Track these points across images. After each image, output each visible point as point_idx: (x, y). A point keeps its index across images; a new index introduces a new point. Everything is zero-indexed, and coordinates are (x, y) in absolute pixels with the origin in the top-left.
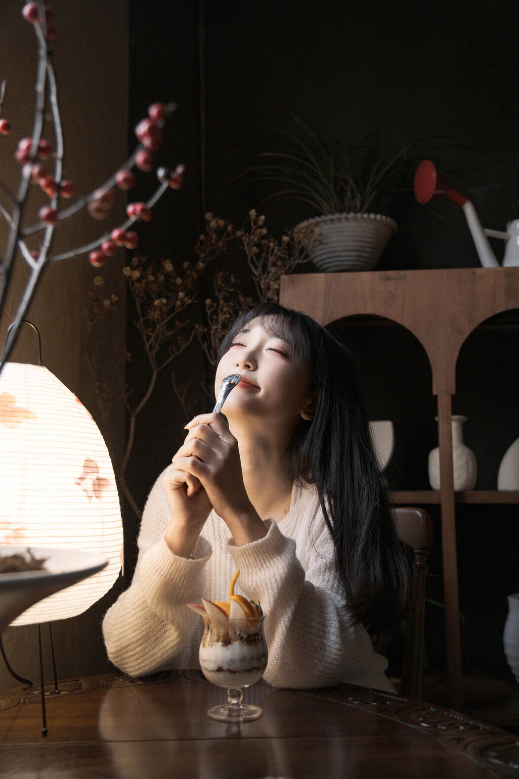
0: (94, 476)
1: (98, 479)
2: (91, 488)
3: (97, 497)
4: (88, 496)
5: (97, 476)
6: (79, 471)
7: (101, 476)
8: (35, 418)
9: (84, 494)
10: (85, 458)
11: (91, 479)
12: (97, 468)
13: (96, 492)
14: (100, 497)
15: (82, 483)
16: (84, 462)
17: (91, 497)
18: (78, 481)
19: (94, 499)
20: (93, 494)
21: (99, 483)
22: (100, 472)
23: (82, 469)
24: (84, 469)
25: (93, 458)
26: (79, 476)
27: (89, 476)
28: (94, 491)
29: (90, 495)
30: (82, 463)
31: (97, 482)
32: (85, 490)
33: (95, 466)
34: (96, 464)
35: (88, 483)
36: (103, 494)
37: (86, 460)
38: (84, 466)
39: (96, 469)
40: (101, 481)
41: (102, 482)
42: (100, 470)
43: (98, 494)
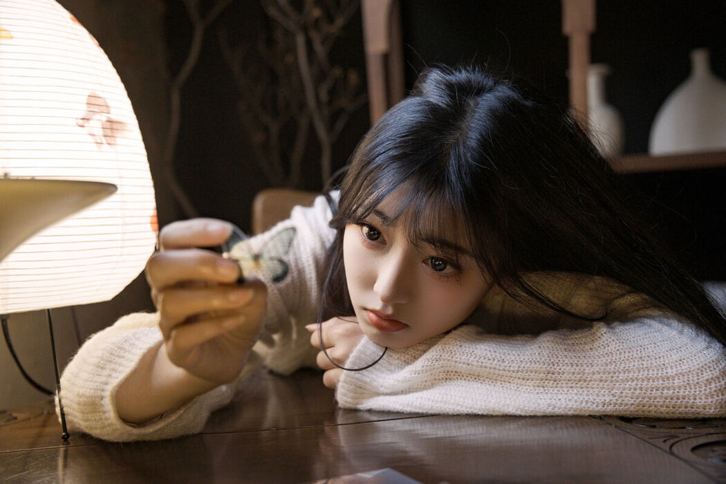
0: (104, 117)
1: (110, 121)
2: (100, 132)
3: (109, 144)
4: (97, 143)
5: (108, 117)
6: (82, 110)
7: (113, 117)
8: (12, 38)
9: (91, 139)
10: (89, 93)
11: (99, 120)
12: (107, 106)
13: (107, 138)
14: (115, 144)
15: (86, 125)
16: (87, 97)
17: (101, 143)
18: (81, 122)
19: (106, 147)
20: (104, 140)
21: (112, 127)
22: (111, 112)
23: (85, 107)
24: (88, 107)
25: (100, 94)
26: (82, 117)
27: (96, 117)
28: (105, 136)
29: (99, 141)
30: (85, 99)
31: (108, 125)
32: (93, 135)
33: (104, 104)
34: (105, 102)
35: (96, 125)
36: (119, 141)
37: (89, 96)
38: (88, 104)
39: (105, 108)
40: (114, 124)
41: (115, 126)
42: (112, 111)
43: (110, 140)
